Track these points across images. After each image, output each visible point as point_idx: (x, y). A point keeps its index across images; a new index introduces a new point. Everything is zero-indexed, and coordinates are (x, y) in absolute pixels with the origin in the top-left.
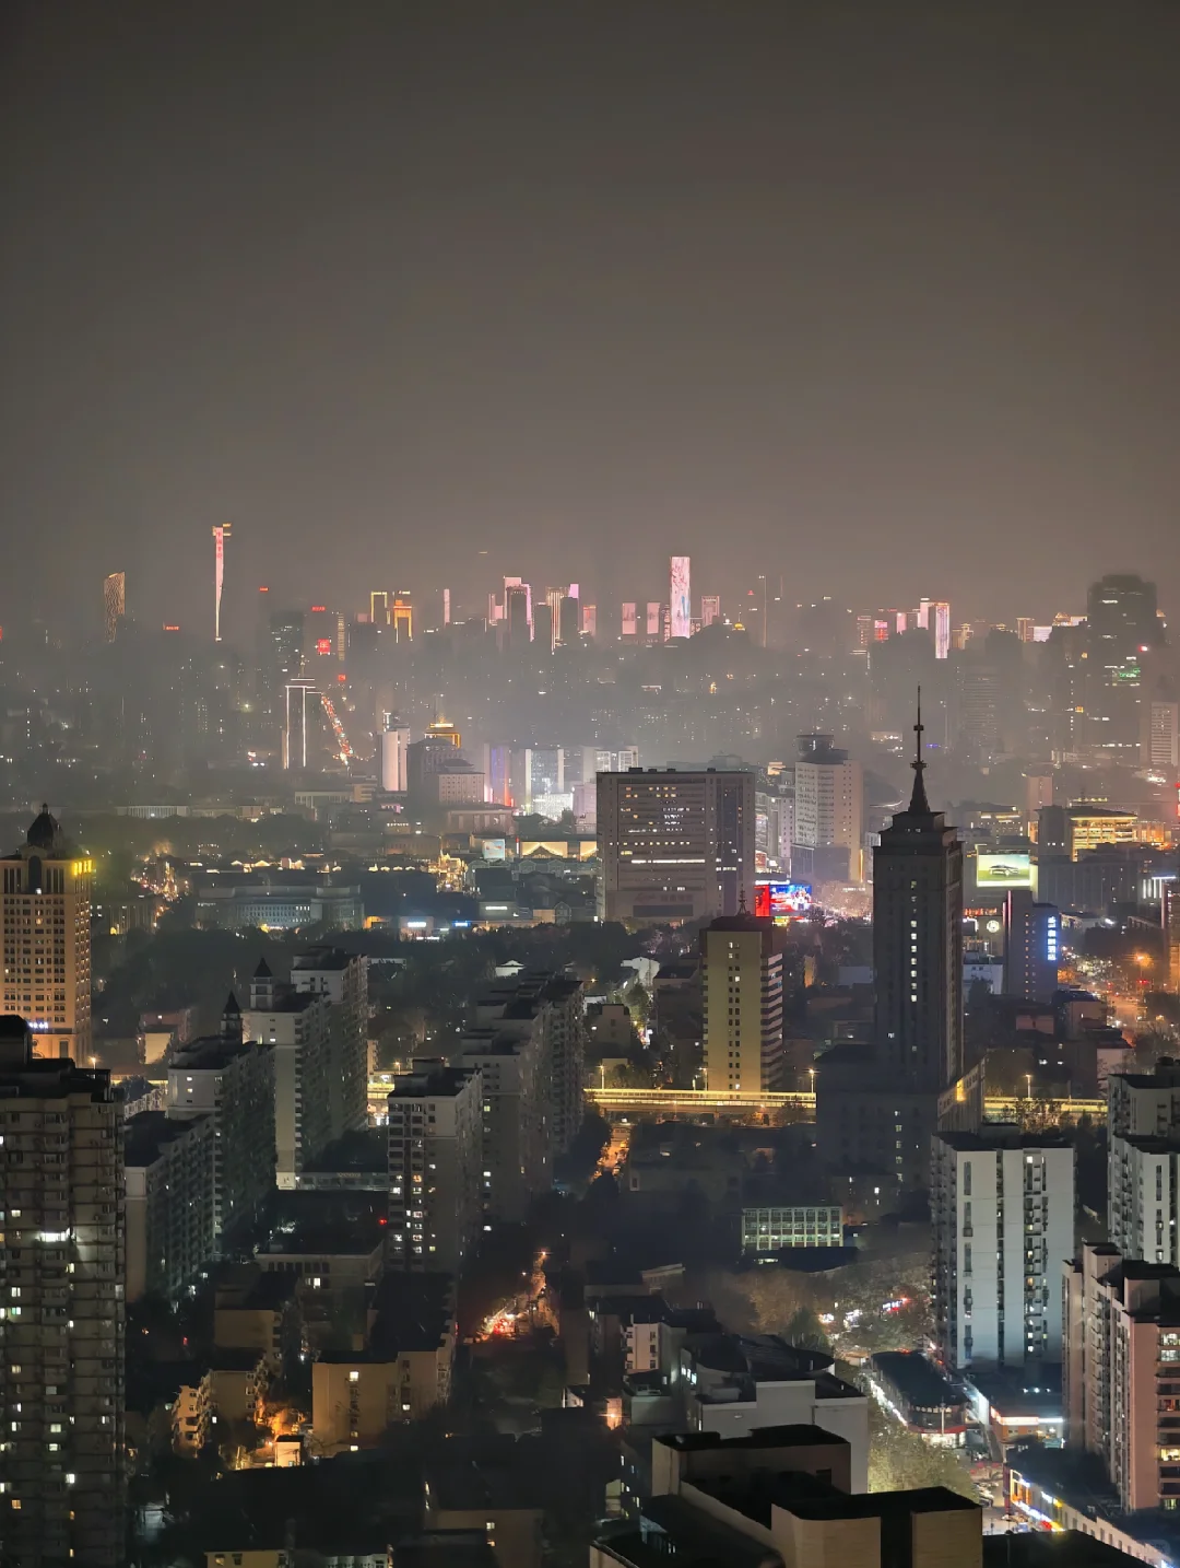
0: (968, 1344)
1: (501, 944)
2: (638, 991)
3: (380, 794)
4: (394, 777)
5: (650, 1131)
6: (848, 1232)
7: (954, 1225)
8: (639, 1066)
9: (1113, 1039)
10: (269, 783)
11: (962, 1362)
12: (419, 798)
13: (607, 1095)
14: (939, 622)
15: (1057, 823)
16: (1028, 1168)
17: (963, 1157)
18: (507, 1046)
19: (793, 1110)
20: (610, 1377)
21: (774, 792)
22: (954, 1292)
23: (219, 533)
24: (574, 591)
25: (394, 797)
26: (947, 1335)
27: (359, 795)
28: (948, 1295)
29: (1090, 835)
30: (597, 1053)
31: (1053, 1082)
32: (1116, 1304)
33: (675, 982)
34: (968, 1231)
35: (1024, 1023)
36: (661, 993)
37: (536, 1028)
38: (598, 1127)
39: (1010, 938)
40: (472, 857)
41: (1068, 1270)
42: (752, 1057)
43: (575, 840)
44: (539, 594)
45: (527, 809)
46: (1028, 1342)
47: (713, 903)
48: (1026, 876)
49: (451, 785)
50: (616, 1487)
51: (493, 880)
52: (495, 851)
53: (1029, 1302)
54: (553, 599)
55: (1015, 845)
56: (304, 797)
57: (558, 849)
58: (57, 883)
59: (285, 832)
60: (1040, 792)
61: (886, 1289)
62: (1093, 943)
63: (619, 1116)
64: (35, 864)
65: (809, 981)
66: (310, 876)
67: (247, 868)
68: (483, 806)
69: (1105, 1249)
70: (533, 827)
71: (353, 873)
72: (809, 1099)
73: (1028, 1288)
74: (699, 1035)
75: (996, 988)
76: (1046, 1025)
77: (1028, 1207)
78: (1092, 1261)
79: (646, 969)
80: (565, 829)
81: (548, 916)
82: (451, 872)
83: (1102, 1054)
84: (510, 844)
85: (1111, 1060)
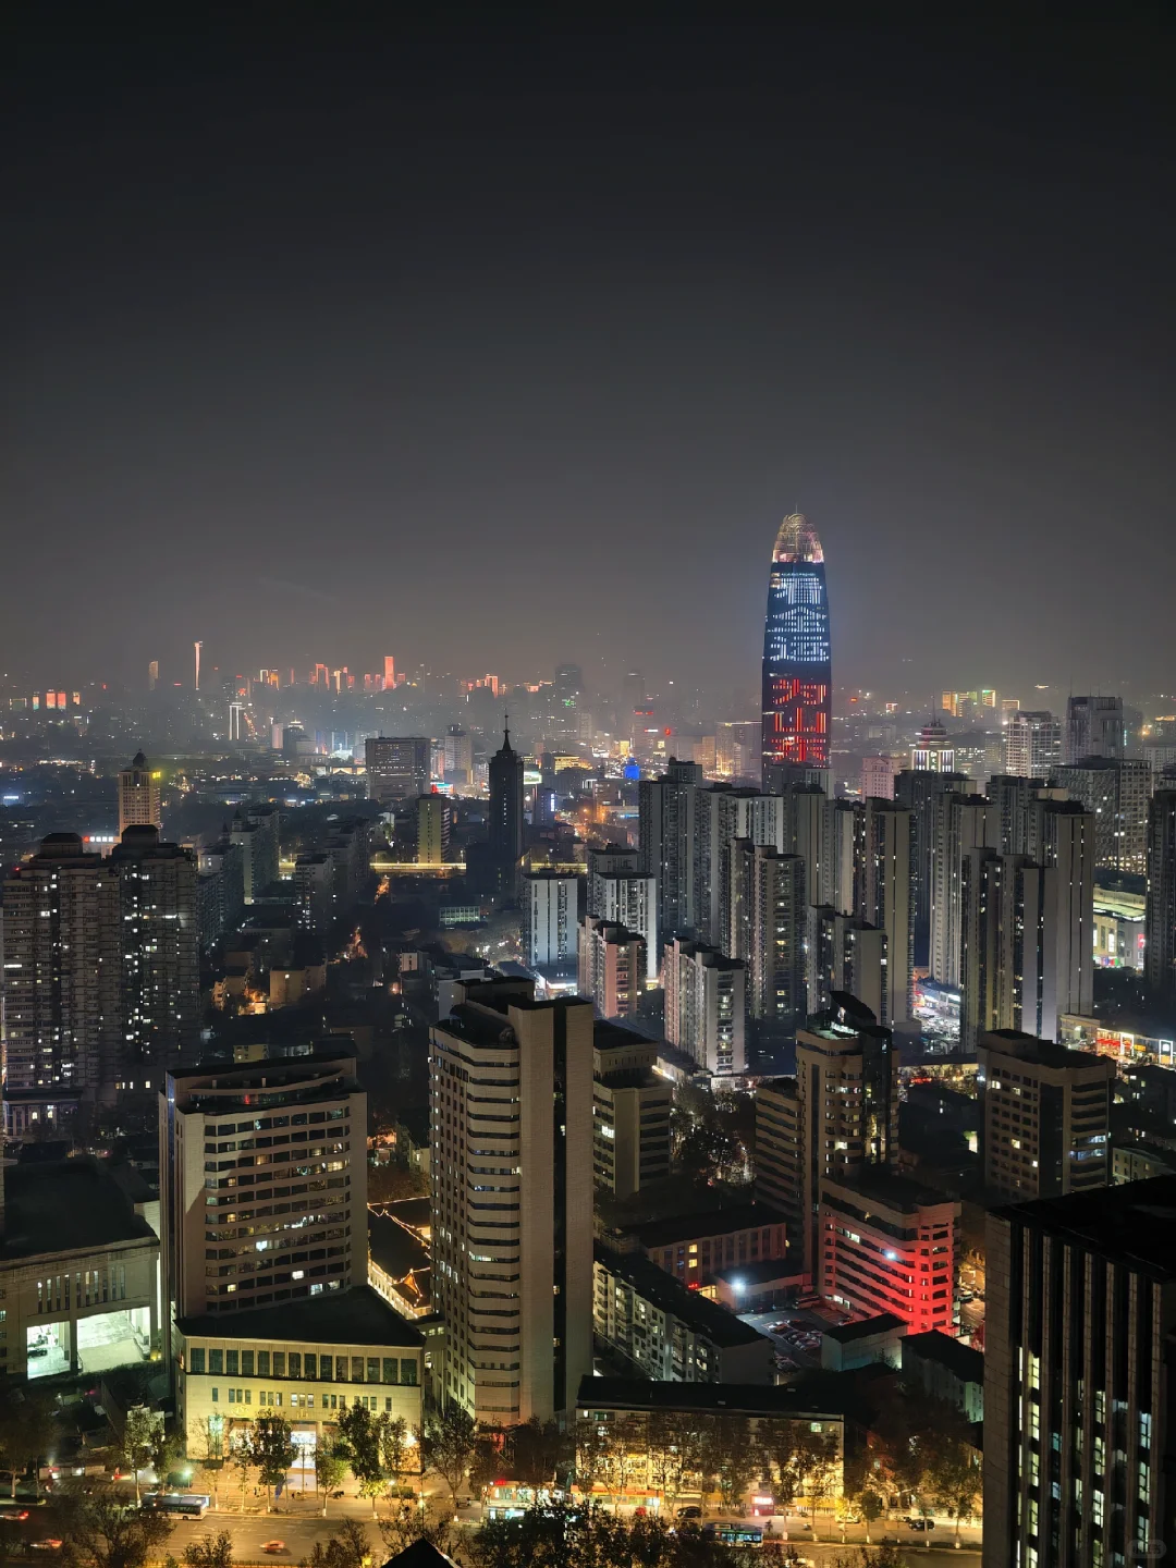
0: (536, 958)
1: (328, 808)
2: (388, 825)
3: (271, 751)
4: (277, 743)
5: (398, 880)
6: (481, 917)
7: (530, 909)
8: (390, 855)
9: (578, 841)
10: (223, 745)
11: (533, 964)
12: (288, 751)
13: (378, 865)
14: (492, 681)
15: (548, 760)
16: (559, 887)
17: (534, 882)
18: (343, 844)
19: (456, 870)
20: (392, 974)
21: (436, 748)
22: (530, 936)
23: (197, 646)
24: (345, 670)
25: (276, 751)
26: (527, 954)
27: (261, 750)
28: (527, 938)
29: (561, 764)
30: (375, 848)
31: (556, 857)
32: (600, 938)
33: (403, 821)
34: (536, 913)
35: (543, 835)
36: (397, 825)
37: (353, 837)
38: (376, 878)
39: (535, 803)
40: (313, 774)
41: (579, 925)
42: (437, 850)
43: (355, 768)
44: (331, 672)
45: (333, 756)
46: (559, 955)
47: (414, 790)
48: (537, 780)
49: (302, 746)
50: (400, 1017)
51: (322, 783)
52: (322, 772)
53: (559, 940)
54: (337, 674)
55: (534, 768)
56: (240, 752)
57: (348, 771)
58: (146, 782)
59: (231, 765)
60: (539, 748)
61: (501, 938)
62: (566, 805)
63: (383, 874)
64: (136, 773)
65: (455, 821)
66: (245, 781)
67: (218, 779)
68: (316, 755)
69: (593, 917)
70: (337, 763)
71: (263, 781)
72: (463, 866)
73: (559, 934)
74: (416, 841)
75: (530, 823)
76: (551, 836)
77: (559, 903)
78: (589, 922)
79: (390, 818)
80: (350, 763)
81: (345, 797)
82: (303, 780)
83: (575, 846)
84: (327, 769)
85: (578, 847)
